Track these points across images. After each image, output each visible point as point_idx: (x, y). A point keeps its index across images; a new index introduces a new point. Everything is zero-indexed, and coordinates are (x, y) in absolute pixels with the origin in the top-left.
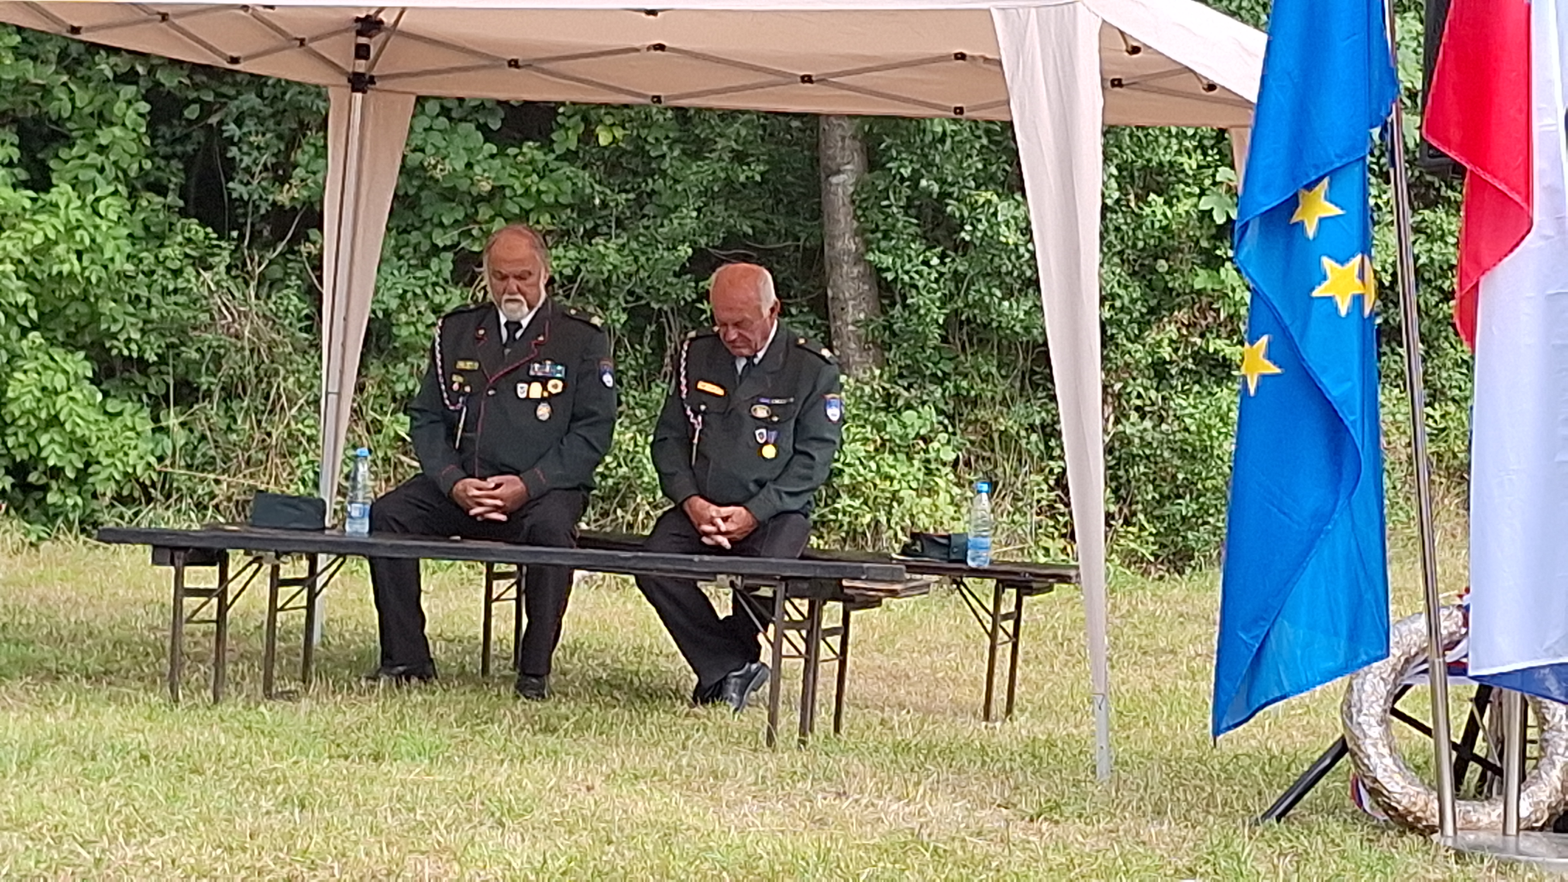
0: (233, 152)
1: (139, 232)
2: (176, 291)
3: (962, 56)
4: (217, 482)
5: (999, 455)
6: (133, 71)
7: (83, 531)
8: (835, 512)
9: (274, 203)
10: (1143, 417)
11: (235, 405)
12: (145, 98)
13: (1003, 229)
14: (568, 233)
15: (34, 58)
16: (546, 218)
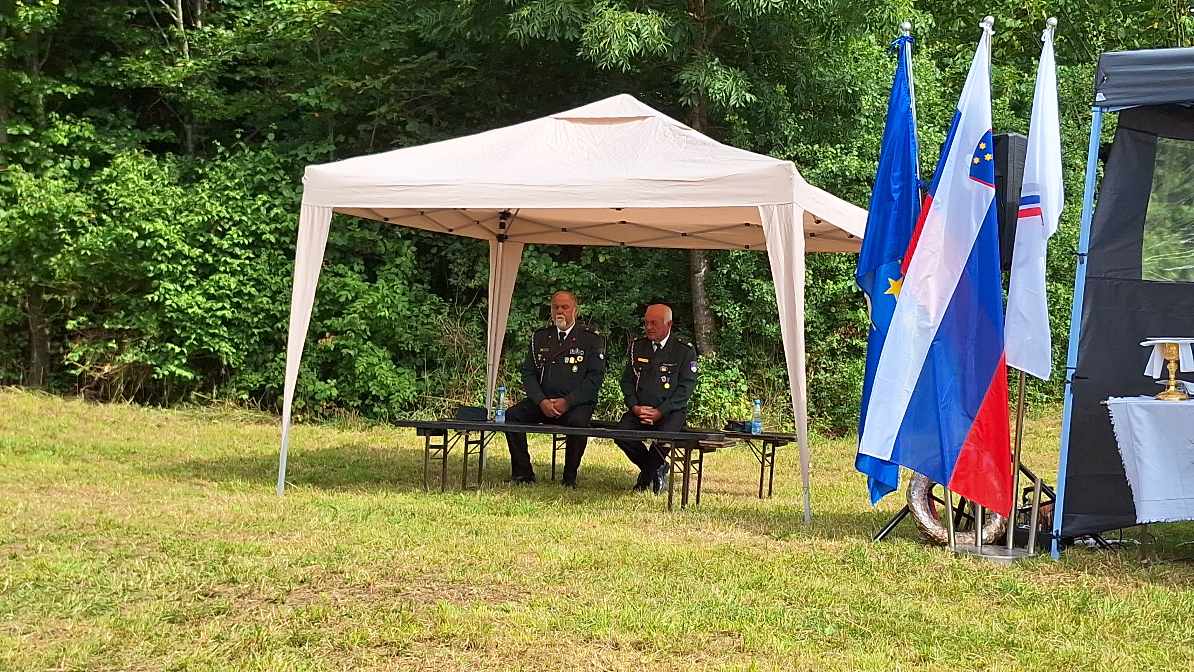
0: (451, 266)
1: (413, 299)
2: (427, 323)
3: (748, 225)
4: (445, 401)
5: (766, 388)
6: (410, 233)
7: (390, 421)
8: (698, 412)
9: (468, 287)
10: (826, 371)
11: (451, 370)
12: (415, 246)
13: (765, 295)
14: (586, 298)
15: (370, 230)
16: (578, 292)
